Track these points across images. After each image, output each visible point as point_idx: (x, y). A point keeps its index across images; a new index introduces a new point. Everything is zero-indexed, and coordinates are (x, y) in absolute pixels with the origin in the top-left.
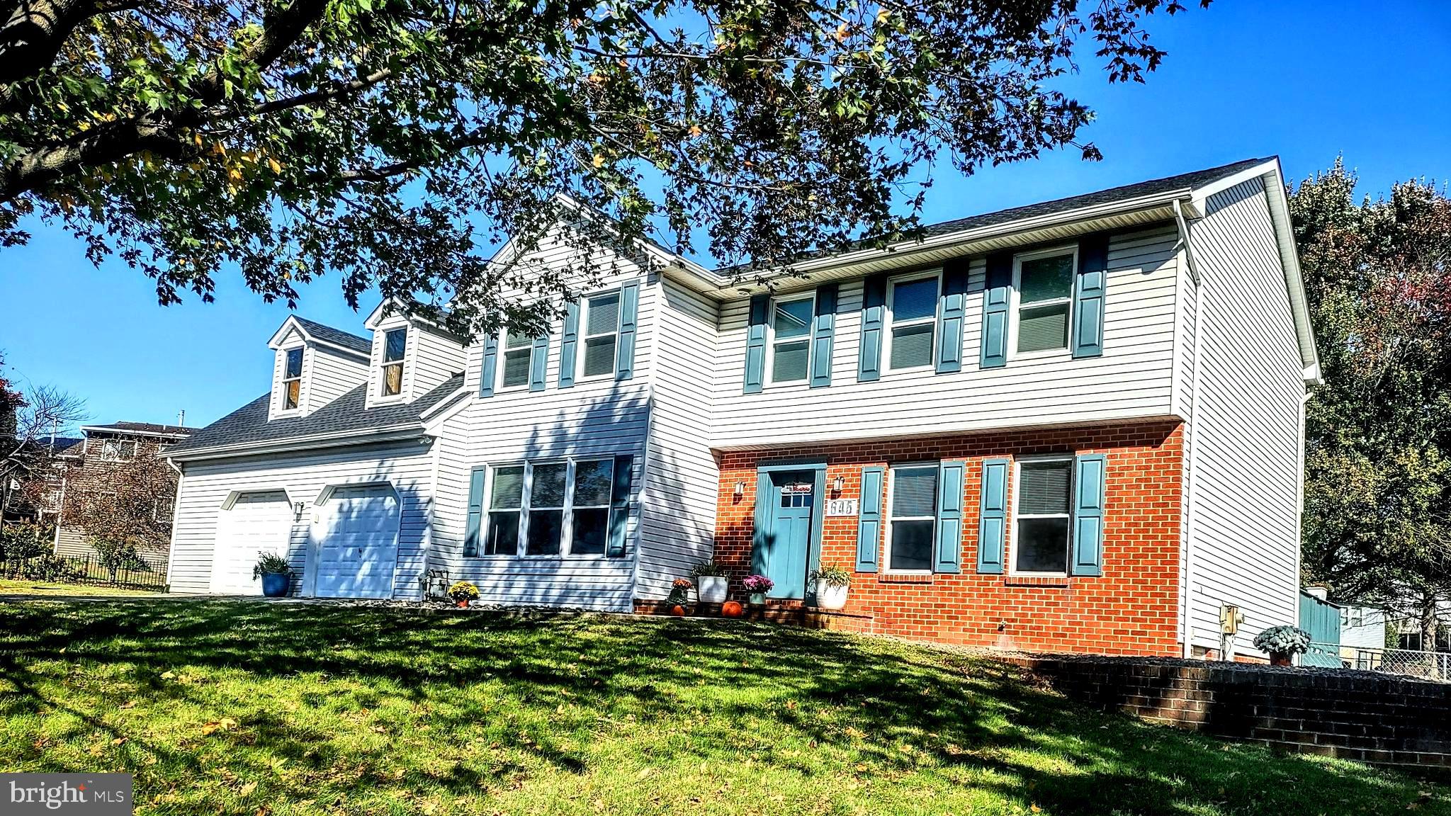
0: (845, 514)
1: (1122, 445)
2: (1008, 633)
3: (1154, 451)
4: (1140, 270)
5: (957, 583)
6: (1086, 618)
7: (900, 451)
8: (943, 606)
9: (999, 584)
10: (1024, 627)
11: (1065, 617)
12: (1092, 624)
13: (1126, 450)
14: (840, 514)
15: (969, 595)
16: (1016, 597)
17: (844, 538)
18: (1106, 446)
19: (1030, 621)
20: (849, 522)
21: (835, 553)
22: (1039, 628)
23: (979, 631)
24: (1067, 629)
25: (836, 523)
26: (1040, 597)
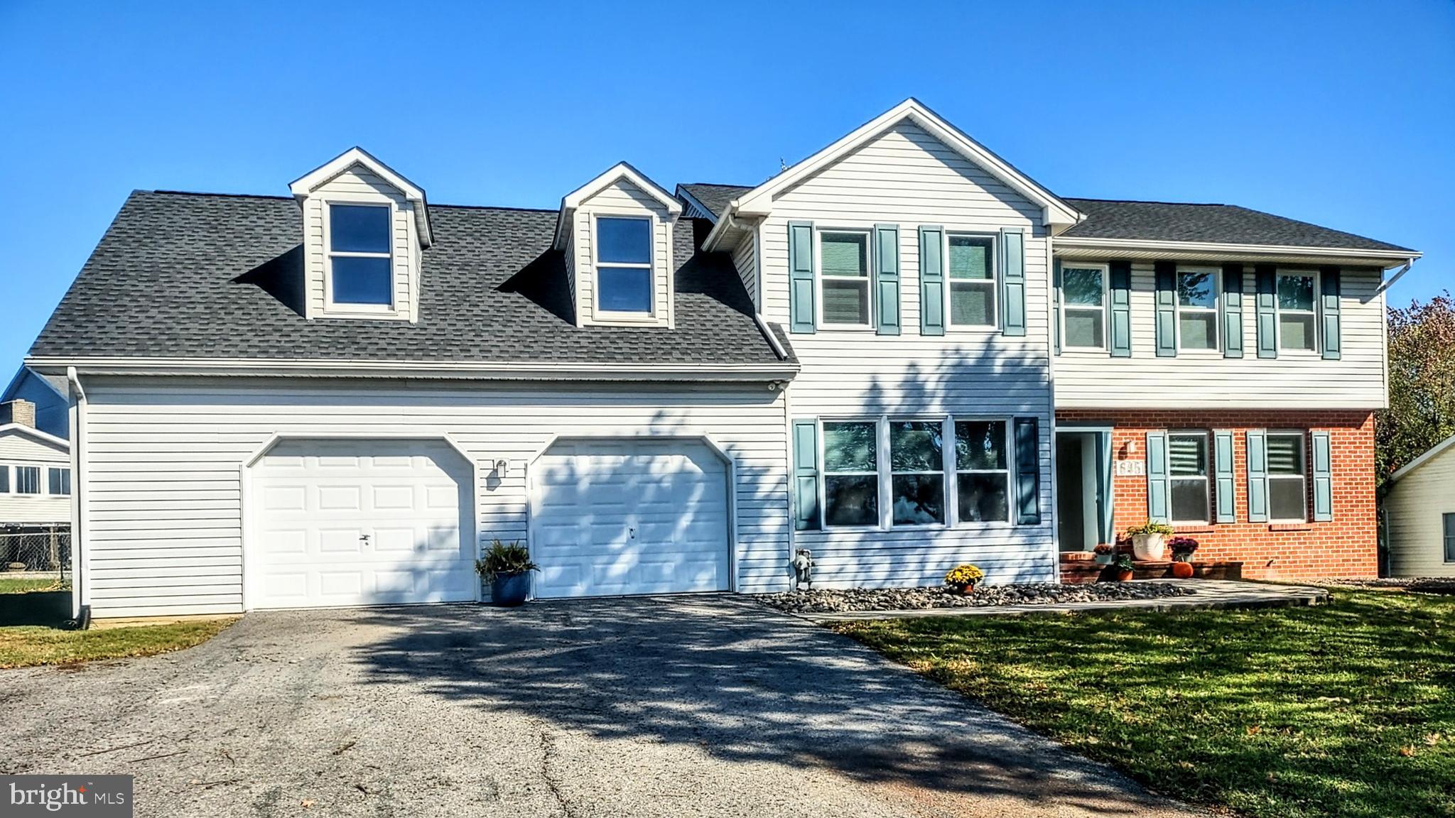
0: (1133, 474)
1: (1340, 426)
2: (1274, 567)
3: (1358, 432)
4: (1358, 300)
5: (1234, 531)
6: (1324, 552)
7: (1178, 420)
8: (1225, 550)
9: (1265, 530)
10: (1285, 562)
11: (1311, 552)
12: (1328, 556)
13: (1342, 430)
14: (1129, 474)
15: (1244, 540)
16: (1278, 539)
17: (1134, 495)
18: (1329, 426)
19: (1289, 557)
20: (1138, 481)
21: (1127, 509)
22: (1295, 562)
23: (1253, 568)
24: (1313, 561)
25: (1125, 481)
26: (1294, 539)
